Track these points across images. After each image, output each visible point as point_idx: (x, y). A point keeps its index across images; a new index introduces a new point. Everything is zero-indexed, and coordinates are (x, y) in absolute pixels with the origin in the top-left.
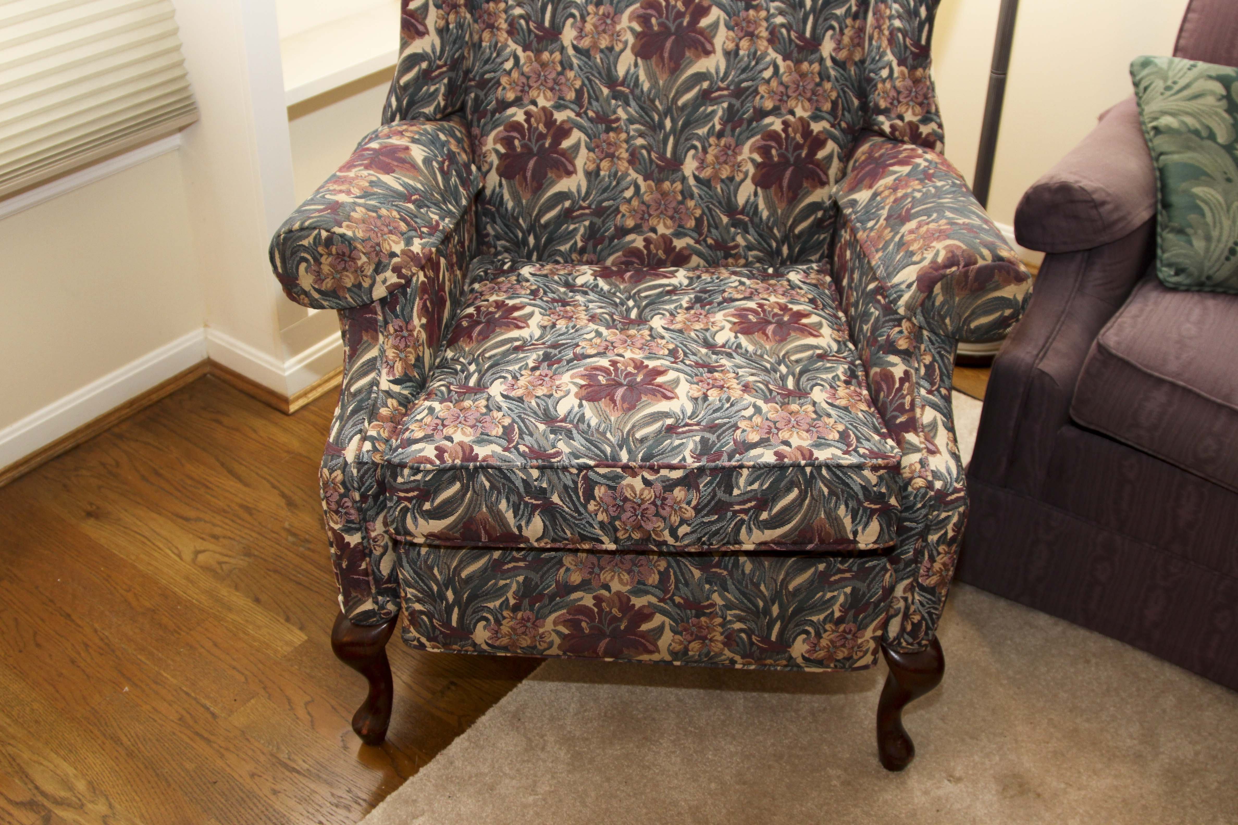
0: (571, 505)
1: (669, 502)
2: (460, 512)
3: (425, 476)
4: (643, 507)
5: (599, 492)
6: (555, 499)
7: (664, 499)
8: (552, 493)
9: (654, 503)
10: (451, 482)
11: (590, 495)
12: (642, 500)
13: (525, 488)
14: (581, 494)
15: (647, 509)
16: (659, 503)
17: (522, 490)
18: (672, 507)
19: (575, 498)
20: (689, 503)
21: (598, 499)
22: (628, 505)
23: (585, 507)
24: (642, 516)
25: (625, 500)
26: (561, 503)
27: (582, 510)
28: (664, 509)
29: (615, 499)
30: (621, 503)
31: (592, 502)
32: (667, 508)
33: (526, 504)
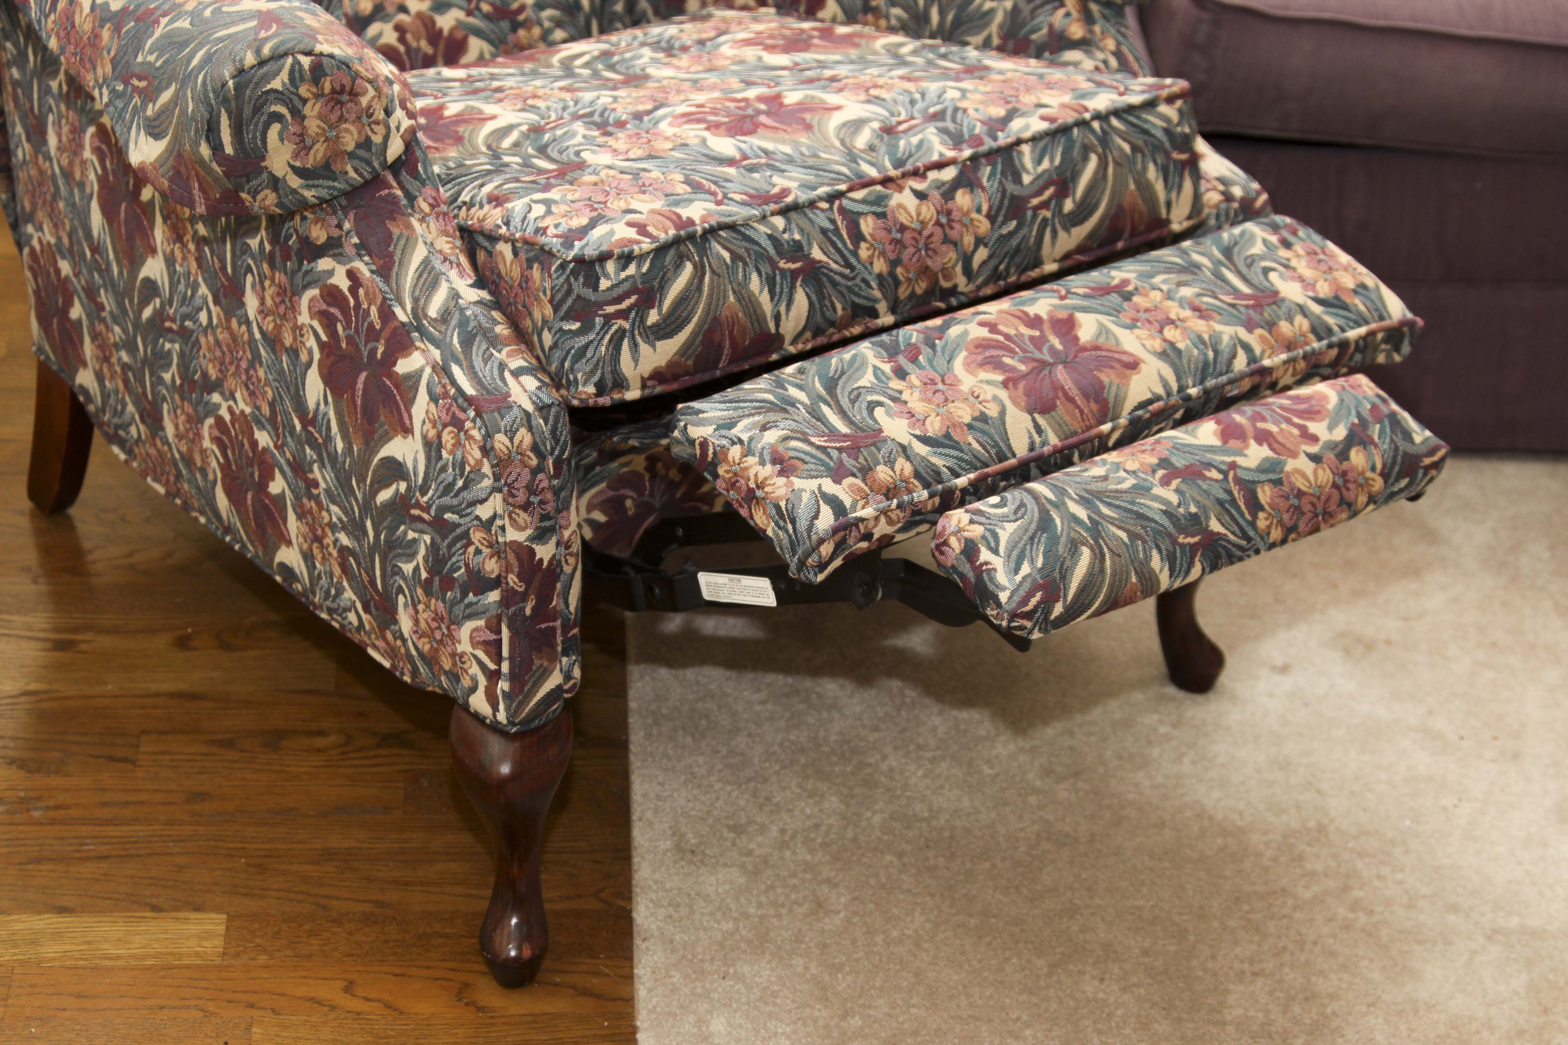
0: (837, 257)
1: (955, 215)
2: (699, 312)
3: (639, 266)
4: (926, 233)
5: (867, 225)
6: (817, 254)
7: (949, 213)
8: (810, 244)
9: (938, 223)
10: (678, 266)
11: (857, 237)
12: (922, 223)
13: (775, 247)
14: (845, 236)
15: (931, 235)
16: (944, 220)
17: (772, 251)
18: (960, 221)
19: (840, 245)
20: (979, 211)
21: (868, 237)
22: (908, 235)
23: (855, 254)
24: (927, 249)
25: (903, 228)
26: (824, 259)
27: (853, 260)
28: (952, 228)
29: (889, 231)
30: (899, 236)
31: (863, 245)
32: (957, 226)
33: (782, 271)
